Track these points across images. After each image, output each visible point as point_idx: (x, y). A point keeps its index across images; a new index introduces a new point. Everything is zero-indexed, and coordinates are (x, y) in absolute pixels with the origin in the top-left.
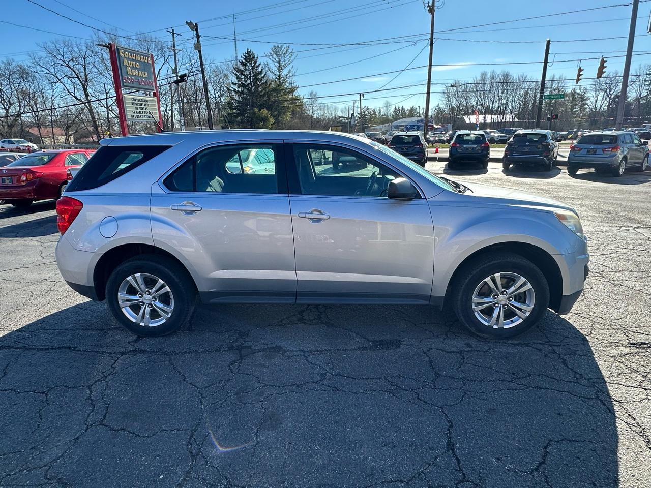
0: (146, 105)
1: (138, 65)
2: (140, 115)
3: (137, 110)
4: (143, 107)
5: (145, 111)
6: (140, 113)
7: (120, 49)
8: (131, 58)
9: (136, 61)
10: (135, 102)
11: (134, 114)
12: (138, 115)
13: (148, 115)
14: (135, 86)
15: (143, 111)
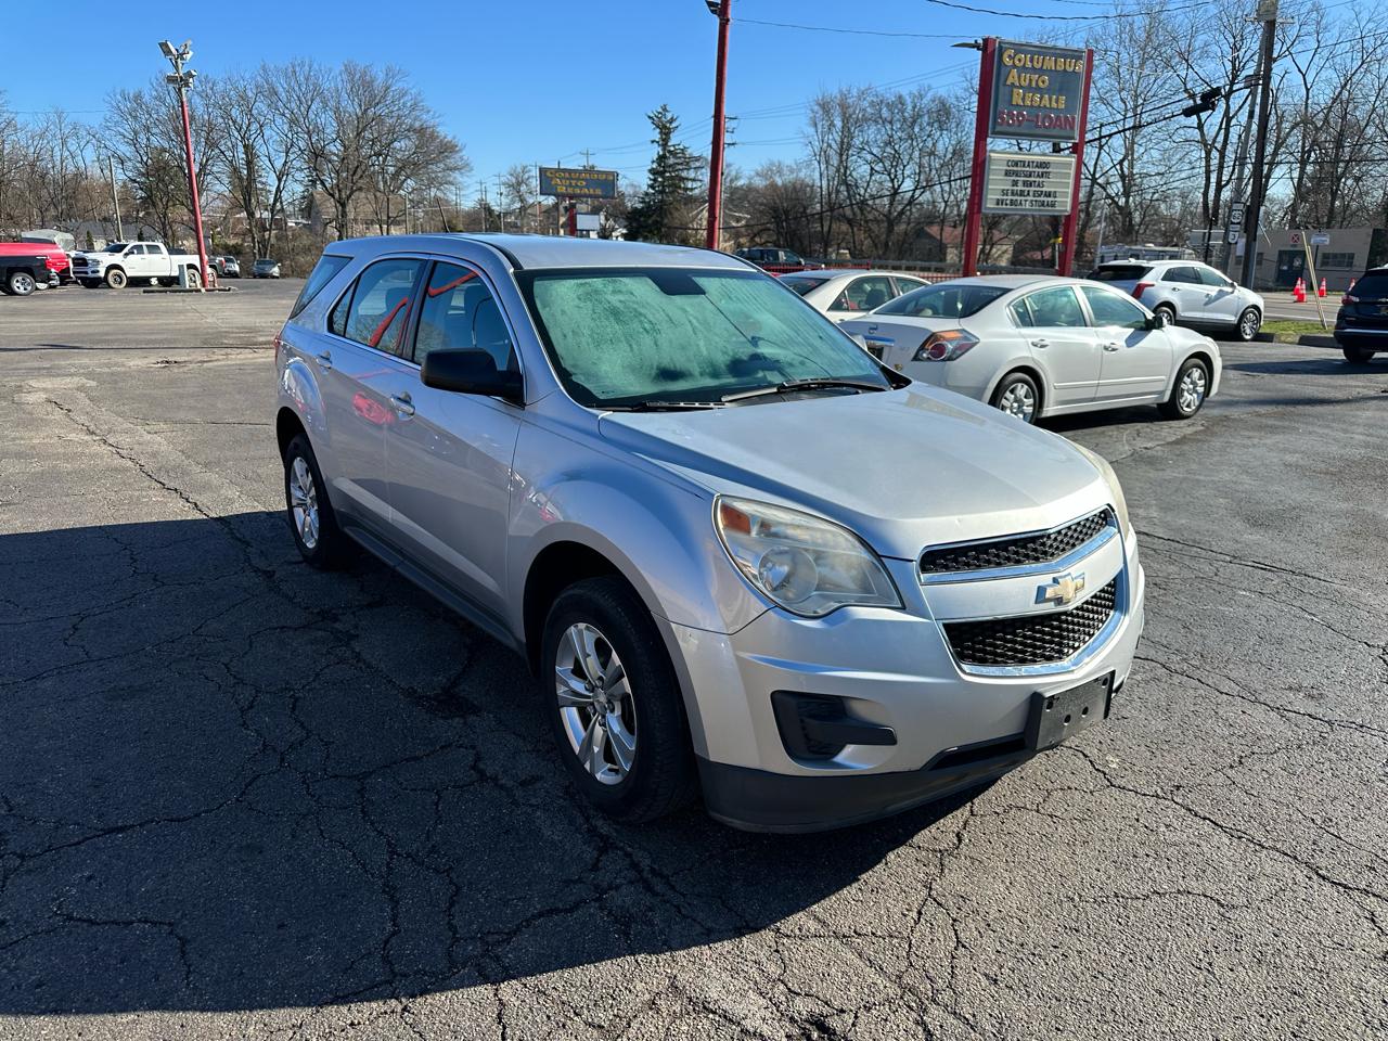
0: (1042, 175)
1: (1043, 82)
2: (1019, 198)
3: (1015, 188)
4: (1032, 179)
5: (1038, 189)
6: (1022, 193)
7: (1007, 49)
8: (1029, 65)
9: (1041, 71)
10: (1015, 169)
11: (1005, 197)
12: (1014, 198)
13: (1042, 199)
14: (1026, 131)
15: (1033, 189)
